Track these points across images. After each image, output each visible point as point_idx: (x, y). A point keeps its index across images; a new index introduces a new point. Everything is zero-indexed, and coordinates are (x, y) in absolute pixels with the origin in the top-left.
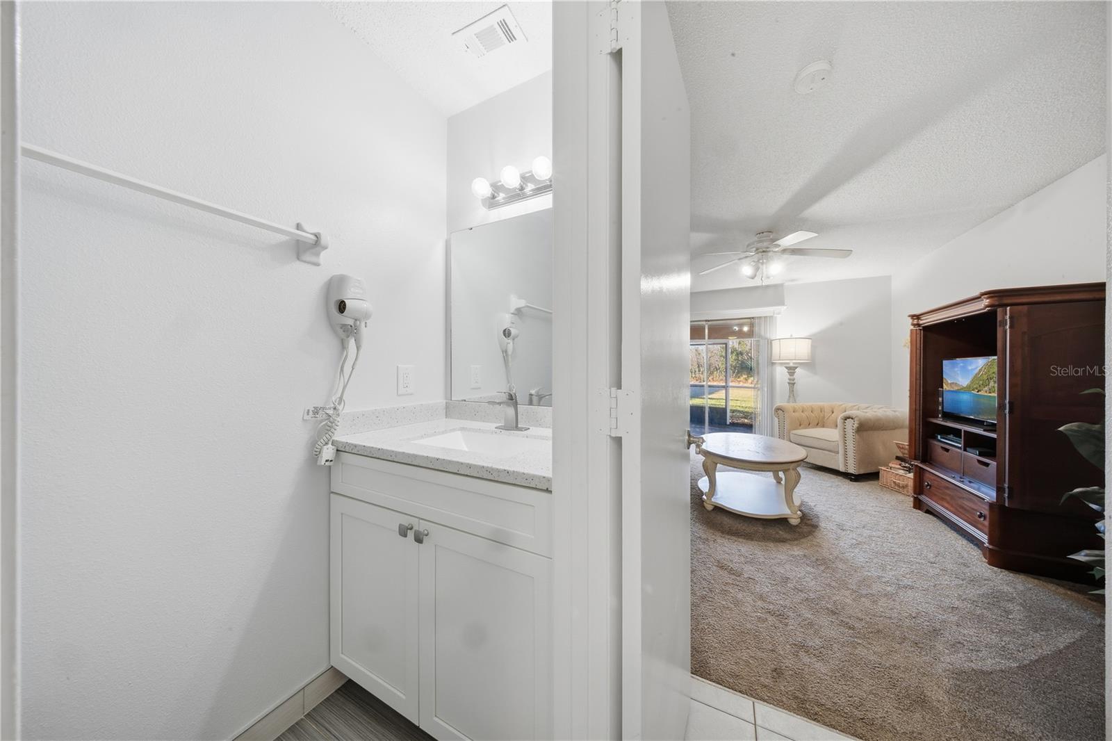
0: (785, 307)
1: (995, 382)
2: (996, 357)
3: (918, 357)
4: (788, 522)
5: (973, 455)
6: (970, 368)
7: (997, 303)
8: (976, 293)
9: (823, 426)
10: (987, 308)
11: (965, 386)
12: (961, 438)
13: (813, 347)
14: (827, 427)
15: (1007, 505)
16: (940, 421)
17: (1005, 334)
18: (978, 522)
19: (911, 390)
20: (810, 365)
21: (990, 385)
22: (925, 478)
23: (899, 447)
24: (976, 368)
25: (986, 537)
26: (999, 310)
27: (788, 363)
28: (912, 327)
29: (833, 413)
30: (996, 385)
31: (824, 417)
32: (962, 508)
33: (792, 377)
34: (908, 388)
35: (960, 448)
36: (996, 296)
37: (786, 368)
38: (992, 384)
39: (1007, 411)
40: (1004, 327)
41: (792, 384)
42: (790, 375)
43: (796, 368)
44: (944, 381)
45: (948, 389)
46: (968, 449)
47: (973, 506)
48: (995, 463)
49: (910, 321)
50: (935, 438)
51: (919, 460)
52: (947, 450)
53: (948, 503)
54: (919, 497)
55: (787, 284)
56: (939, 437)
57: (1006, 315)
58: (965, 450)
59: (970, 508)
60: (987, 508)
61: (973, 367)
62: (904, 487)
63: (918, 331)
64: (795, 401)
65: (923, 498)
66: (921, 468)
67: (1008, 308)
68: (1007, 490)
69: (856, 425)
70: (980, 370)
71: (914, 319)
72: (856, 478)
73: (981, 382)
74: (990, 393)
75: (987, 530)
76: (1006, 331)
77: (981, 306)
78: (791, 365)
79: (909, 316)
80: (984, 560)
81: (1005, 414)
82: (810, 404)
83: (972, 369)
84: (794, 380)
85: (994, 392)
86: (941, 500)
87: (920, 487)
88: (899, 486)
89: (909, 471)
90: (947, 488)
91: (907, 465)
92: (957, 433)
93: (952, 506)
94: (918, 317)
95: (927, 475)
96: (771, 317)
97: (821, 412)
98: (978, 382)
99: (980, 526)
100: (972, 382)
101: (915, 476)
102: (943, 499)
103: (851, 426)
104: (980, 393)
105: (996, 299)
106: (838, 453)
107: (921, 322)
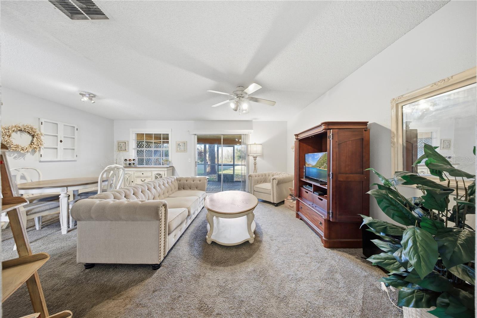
0: (253, 130)
1: (326, 164)
2: (327, 153)
3: (297, 153)
4: (249, 242)
5: (316, 195)
6: (316, 157)
7: (327, 128)
8: (319, 124)
9: (266, 182)
10: (324, 130)
11: (314, 165)
12: (312, 187)
13: (263, 149)
14: (267, 183)
15: (331, 220)
16: (304, 180)
17: (330, 142)
18: (319, 226)
19: (295, 167)
20: (262, 156)
21: (324, 165)
22: (300, 205)
23: (290, 190)
24: (319, 157)
25: (323, 234)
26: (328, 131)
27: (254, 155)
28: (295, 140)
29: (269, 176)
30: (327, 165)
31: (266, 178)
32: (313, 219)
33: (255, 161)
34: (294, 166)
35: (312, 192)
36: (326, 125)
37: (253, 157)
38: (325, 165)
39: (331, 177)
40: (330, 139)
41: (255, 164)
42: (255, 160)
43: (257, 157)
44: (306, 163)
45: (307, 166)
46: (315, 192)
47: (318, 219)
48: (327, 200)
49: (295, 137)
50: (302, 187)
51: (297, 196)
52: (307, 192)
53: (308, 216)
54: (298, 213)
55: (254, 120)
56: (304, 186)
57: (330, 134)
58: (314, 193)
59: (316, 219)
60: (323, 220)
61: (317, 157)
62: (293, 207)
63: (297, 142)
64: (256, 172)
65: (299, 213)
66: (298, 200)
67: (331, 130)
68: (331, 213)
69: (277, 182)
70: (320, 158)
71: (296, 136)
72: (277, 205)
73: (321, 164)
74: (324, 169)
75: (323, 231)
76: (330, 141)
77: (321, 130)
78: (255, 156)
79: (295, 135)
80: (322, 244)
81: (330, 179)
82: (261, 173)
83: (317, 158)
84: (256, 162)
85: (326, 168)
86: (305, 214)
87: (298, 209)
88: (291, 207)
89: (294, 200)
90: (308, 209)
91: (293, 198)
92: (310, 185)
93: (310, 218)
94: (297, 135)
95: (300, 203)
96: (248, 135)
97: (265, 176)
98: (320, 163)
99: (320, 228)
100: (317, 164)
101: (296, 202)
102: (306, 214)
103: (275, 182)
104: (320, 168)
105: (327, 126)
106: (271, 194)
107: (299, 138)
